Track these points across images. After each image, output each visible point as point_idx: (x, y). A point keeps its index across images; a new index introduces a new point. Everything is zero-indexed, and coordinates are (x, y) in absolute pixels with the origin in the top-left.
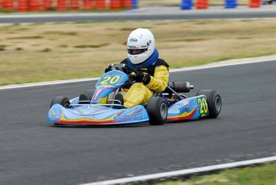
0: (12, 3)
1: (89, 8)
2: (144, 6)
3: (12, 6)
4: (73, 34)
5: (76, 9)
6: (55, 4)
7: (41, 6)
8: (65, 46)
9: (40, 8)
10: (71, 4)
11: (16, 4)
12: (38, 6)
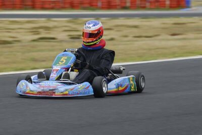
0: (97, 3)
1: (153, 7)
2: (195, 6)
3: (97, 5)
4: (136, 27)
5: (144, 8)
6: (128, 4)
7: (119, 5)
8: (126, 36)
9: (118, 7)
10: (141, 4)
11: (100, 4)
12: (116, 5)
